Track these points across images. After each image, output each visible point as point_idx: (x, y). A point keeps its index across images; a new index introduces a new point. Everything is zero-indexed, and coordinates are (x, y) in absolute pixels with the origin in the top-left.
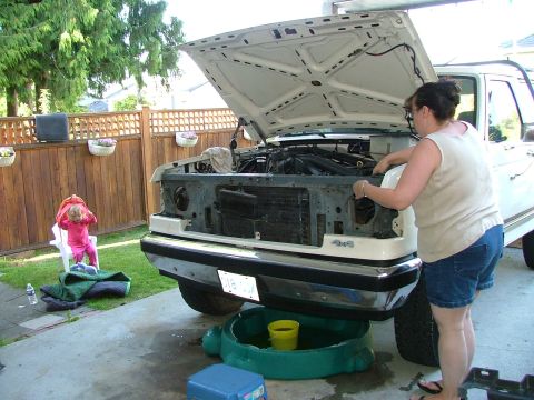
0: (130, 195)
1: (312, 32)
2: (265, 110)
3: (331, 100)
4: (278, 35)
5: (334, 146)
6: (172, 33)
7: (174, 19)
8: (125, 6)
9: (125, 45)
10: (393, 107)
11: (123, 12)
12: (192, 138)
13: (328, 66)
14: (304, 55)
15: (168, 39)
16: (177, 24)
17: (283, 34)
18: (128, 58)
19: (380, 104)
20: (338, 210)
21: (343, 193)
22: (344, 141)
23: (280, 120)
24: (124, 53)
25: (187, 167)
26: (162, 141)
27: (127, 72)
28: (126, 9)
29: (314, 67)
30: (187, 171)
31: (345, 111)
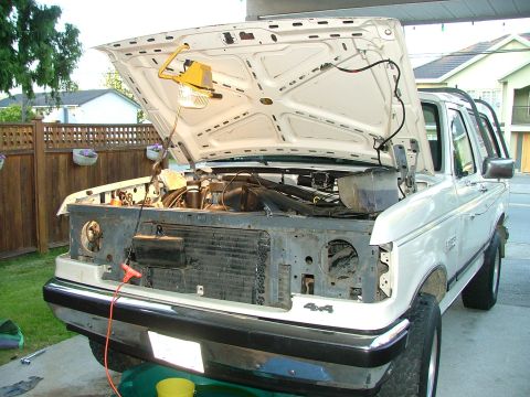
0: (19, 218)
1: (274, 38)
2: (197, 130)
3: (282, 122)
4: (229, 39)
5: (280, 175)
6: (66, 42)
7: (69, 27)
8: (14, 8)
9: (13, 51)
10: (358, 135)
11: (11, 14)
12: (90, 157)
13: (285, 81)
14: (256, 67)
15: (60, 48)
16: (72, 32)
17: (236, 38)
18: (16, 65)
19: (342, 130)
20: (309, 259)
21: (317, 239)
22: (292, 171)
23: (214, 143)
24: (12, 59)
25: (102, 196)
26: (57, 159)
27: (14, 80)
28: (15, 12)
29: (268, 83)
30: (102, 201)
31: (296, 135)
